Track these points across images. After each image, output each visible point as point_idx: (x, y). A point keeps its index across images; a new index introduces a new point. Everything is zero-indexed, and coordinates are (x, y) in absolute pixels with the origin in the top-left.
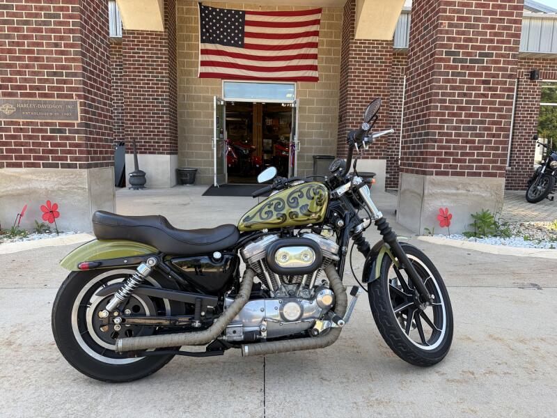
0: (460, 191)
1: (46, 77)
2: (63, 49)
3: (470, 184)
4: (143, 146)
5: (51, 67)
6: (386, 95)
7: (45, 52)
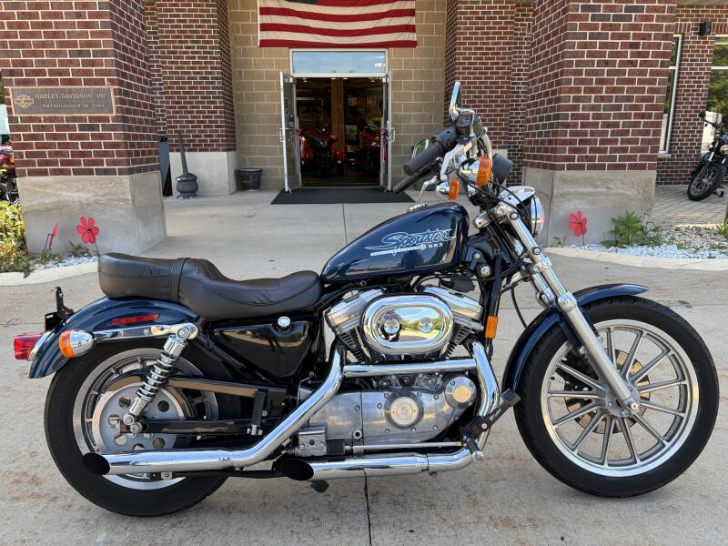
0: (599, 190)
1: (68, 58)
2: (87, 20)
3: (611, 180)
4: (191, 141)
5: (75, 45)
6: (507, 64)
7: (65, 25)
